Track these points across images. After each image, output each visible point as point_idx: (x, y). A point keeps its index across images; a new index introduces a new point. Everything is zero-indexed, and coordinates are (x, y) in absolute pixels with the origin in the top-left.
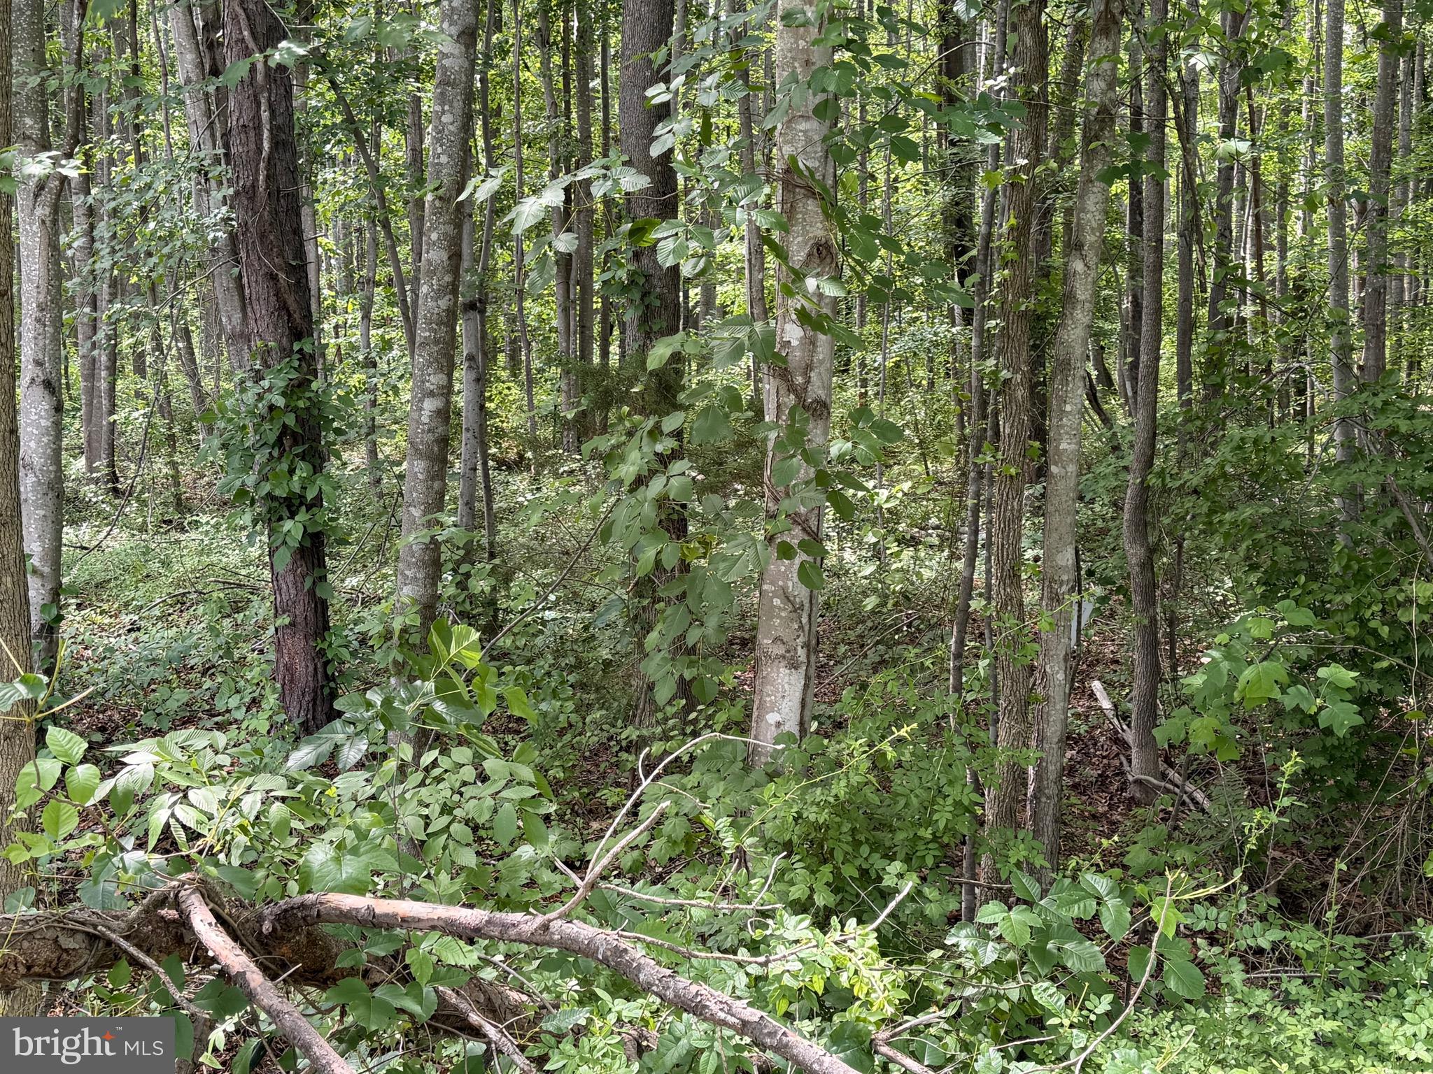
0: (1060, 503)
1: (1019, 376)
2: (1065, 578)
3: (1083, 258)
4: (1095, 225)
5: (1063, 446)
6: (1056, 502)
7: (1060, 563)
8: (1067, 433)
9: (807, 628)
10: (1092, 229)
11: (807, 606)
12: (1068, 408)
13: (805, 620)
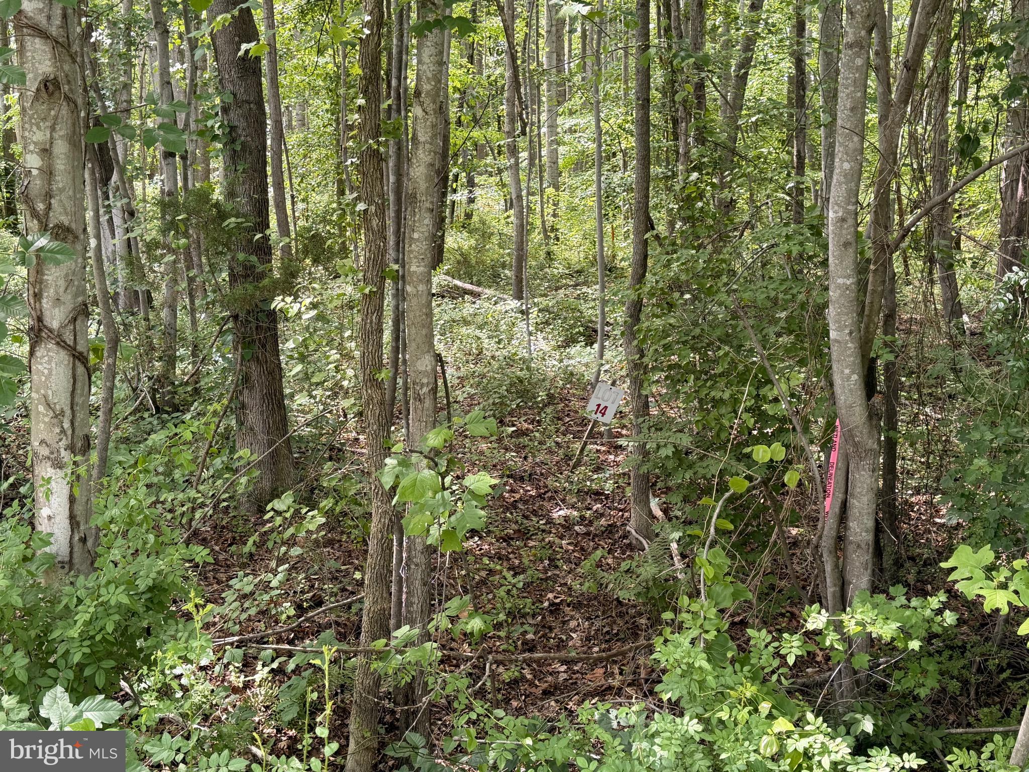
0: (415, 317)
1: (373, 208)
2: (425, 381)
3: (421, 104)
4: (430, 75)
5: (413, 268)
6: (411, 316)
7: (420, 368)
8: (415, 257)
9: (69, 432)
10: (428, 79)
11: (68, 412)
12: (416, 236)
13: (67, 425)
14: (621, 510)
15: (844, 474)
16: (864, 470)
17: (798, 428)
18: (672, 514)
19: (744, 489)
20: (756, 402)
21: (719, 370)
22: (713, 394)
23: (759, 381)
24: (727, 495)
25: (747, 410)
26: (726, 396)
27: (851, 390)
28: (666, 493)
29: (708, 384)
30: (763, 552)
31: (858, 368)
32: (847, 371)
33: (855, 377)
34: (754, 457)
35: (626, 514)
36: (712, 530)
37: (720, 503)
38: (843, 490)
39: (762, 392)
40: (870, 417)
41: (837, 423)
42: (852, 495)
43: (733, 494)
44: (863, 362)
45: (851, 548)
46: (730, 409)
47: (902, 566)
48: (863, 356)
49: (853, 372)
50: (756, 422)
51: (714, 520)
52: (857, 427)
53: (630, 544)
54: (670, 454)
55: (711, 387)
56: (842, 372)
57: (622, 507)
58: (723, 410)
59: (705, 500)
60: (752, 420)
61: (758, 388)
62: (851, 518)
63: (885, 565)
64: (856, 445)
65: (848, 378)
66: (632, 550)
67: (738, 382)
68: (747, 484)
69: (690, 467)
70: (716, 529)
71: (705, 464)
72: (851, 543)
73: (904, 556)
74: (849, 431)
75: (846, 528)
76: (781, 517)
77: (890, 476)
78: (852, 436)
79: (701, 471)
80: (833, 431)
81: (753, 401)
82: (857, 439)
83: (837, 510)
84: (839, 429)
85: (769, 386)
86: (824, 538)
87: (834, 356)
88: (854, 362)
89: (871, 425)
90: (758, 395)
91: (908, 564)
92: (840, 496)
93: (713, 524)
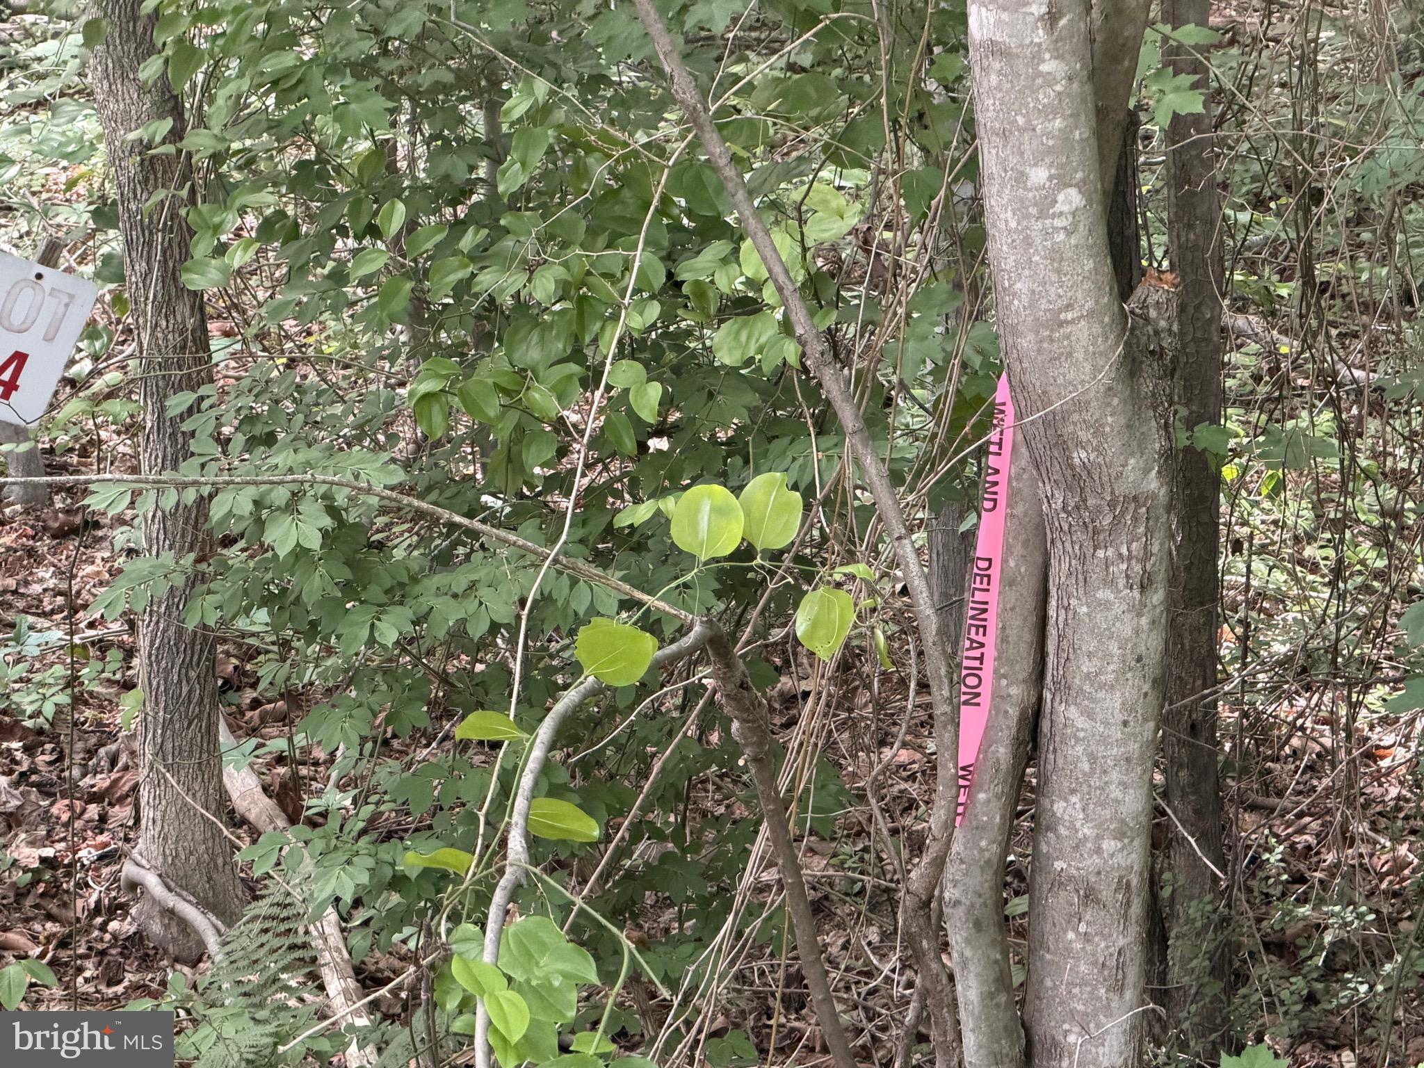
14: (95, 798)
15: (1031, 603)
16: (1111, 583)
17: (847, 416)
18: (313, 804)
19: (638, 673)
20: (668, 317)
21: (513, 178)
22: (487, 280)
23: (676, 227)
24: (569, 698)
25: (631, 348)
26: (544, 287)
27: (1056, 255)
28: (283, 719)
29: (468, 240)
30: (701, 942)
31: (1083, 167)
32: (1039, 175)
33: (1070, 199)
34: (679, 535)
35: (121, 814)
36: (516, 843)
37: (545, 730)
38: (1024, 667)
39: (695, 269)
40: (1131, 365)
41: (1002, 393)
42: (1064, 687)
43: (596, 692)
44: (1099, 135)
45: (1059, 903)
46: (560, 346)
47: (1241, 978)
48: (1101, 114)
49: (1062, 181)
50: (667, 402)
51: (520, 803)
52: (1080, 405)
53: (138, 938)
54: (314, 542)
55: (480, 255)
56: (1021, 178)
57: (101, 782)
58: (531, 352)
59: (473, 726)
60: (655, 391)
61: (670, 258)
62: (1059, 782)
63: (1177, 976)
64: (1077, 480)
65: (1045, 206)
66: (147, 961)
67: (592, 232)
68: (648, 649)
69: (399, 593)
70: (533, 842)
71: (459, 579)
72: (1059, 882)
73: (1250, 940)
74: (1051, 422)
75: (1040, 825)
76: (783, 783)
77: (1195, 616)
78: (1062, 445)
79: (449, 614)
80: (983, 427)
81: (654, 311)
82: (1080, 456)
83: (1003, 752)
84: (1009, 419)
85: (718, 248)
86: (952, 870)
87: (988, 114)
88: (1065, 136)
89: (1135, 398)
90: (674, 284)
91: (1267, 969)
92: (1017, 692)
93: (517, 819)
